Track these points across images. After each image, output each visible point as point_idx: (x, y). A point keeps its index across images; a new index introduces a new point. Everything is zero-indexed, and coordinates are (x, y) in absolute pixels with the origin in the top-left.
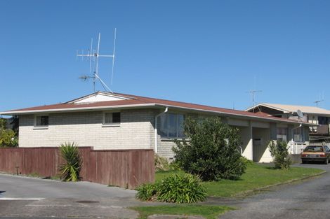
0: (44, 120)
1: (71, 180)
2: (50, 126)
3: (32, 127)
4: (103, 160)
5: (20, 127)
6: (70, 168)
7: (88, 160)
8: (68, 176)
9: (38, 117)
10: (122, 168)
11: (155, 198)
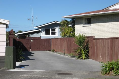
0: (89, 20)
1: (82, 58)
2: (92, 24)
3: (82, 25)
4: (98, 45)
5: (76, 25)
6: (81, 51)
7: (92, 45)
8: (80, 56)
9: (85, 19)
10: (106, 51)
11: (112, 72)
